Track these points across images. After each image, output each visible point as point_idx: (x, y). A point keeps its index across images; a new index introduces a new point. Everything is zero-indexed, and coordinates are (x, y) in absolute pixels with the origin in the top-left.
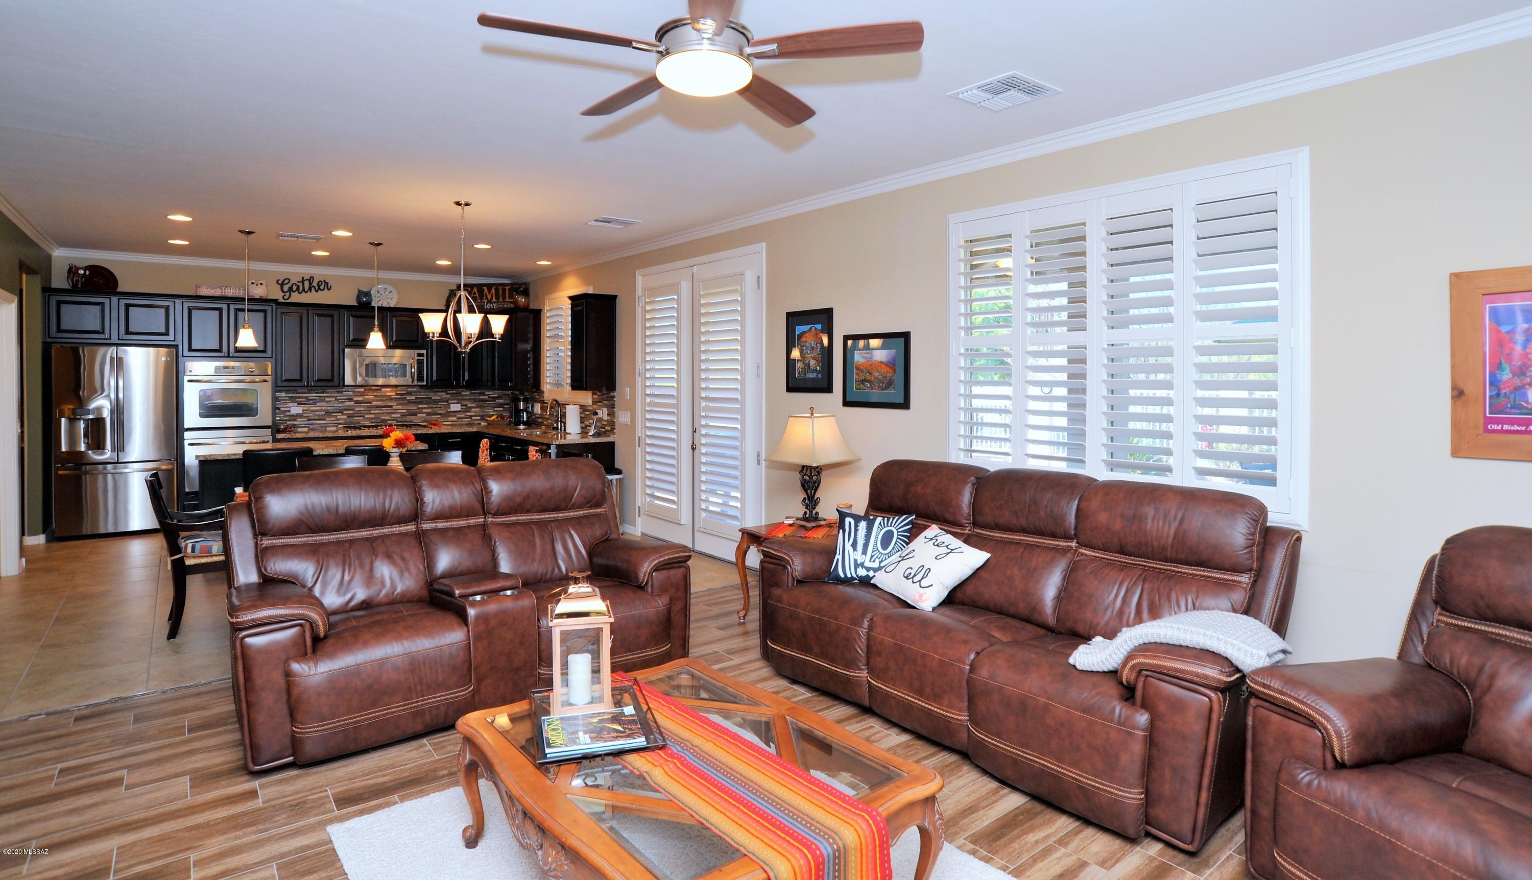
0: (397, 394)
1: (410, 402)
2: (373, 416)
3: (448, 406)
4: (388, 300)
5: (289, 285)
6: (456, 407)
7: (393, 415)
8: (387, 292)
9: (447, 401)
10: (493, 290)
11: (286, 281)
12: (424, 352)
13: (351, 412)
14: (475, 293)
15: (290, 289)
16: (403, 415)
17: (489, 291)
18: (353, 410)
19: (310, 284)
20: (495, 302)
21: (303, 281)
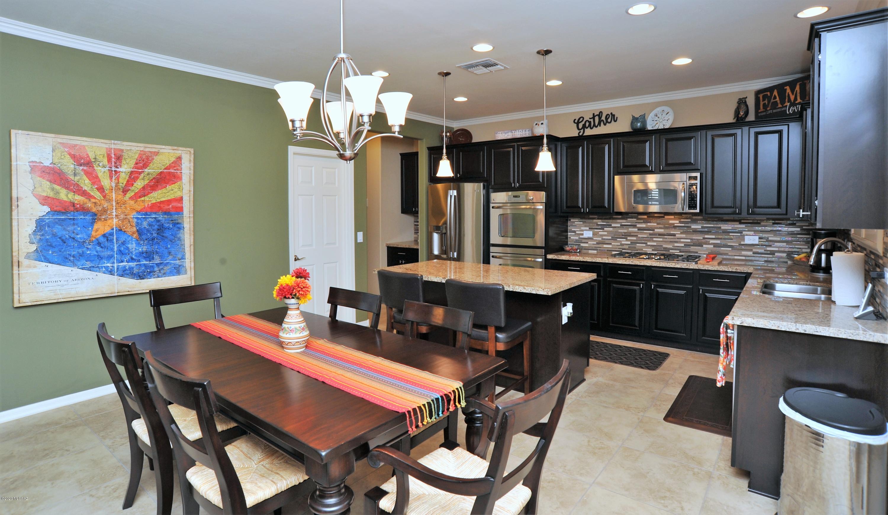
0: (680, 222)
1: (695, 231)
2: (655, 244)
3: (743, 238)
4: (664, 123)
5: (583, 123)
6: (751, 239)
7: (676, 245)
8: (664, 115)
9: (741, 232)
10: (798, 88)
11: (581, 119)
12: (698, 175)
13: (635, 238)
14: (775, 98)
15: (584, 127)
16: (687, 245)
17: (792, 91)
18: (636, 236)
19: (600, 118)
20: (799, 104)
21: (594, 118)
